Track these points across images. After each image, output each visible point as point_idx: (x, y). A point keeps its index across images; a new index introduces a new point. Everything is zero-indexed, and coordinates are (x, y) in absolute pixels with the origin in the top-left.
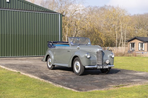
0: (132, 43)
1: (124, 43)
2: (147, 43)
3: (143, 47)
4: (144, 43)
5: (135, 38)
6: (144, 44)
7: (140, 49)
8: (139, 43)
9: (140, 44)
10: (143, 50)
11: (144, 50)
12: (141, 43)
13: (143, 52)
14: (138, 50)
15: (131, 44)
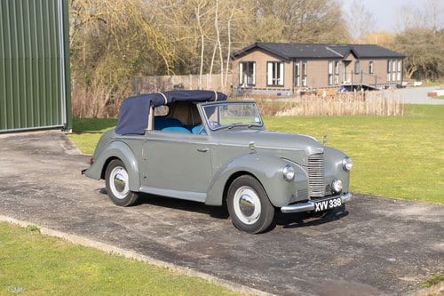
0: (244, 64)
1: (225, 64)
2: (292, 63)
3: (278, 77)
4: (284, 62)
5: (256, 48)
6: (282, 65)
7: (270, 83)
8: (268, 62)
9: (270, 65)
10: (281, 83)
11: (283, 86)
12: (274, 63)
13: (279, 92)
14: (264, 86)
15: (241, 65)
